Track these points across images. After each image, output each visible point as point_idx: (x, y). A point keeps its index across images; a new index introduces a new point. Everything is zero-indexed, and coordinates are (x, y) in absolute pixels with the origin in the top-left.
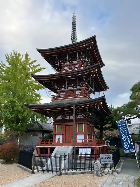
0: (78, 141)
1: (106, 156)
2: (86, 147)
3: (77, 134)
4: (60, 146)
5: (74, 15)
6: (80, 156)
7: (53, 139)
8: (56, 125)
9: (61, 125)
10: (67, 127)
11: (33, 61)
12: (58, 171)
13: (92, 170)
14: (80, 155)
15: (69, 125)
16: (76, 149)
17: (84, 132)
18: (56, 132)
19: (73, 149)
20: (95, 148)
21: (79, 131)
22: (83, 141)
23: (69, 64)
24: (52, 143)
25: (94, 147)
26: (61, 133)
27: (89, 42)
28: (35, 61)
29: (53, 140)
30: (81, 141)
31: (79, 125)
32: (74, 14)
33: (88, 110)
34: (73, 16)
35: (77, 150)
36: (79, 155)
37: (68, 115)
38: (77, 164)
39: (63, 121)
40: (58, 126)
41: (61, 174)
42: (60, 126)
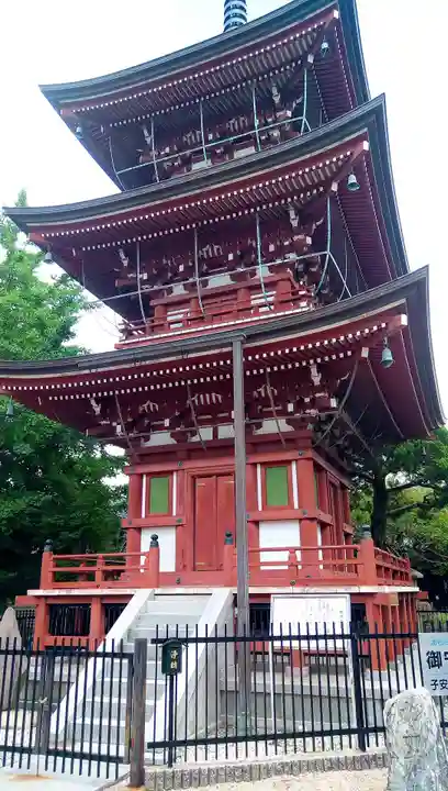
0: (264, 557)
3: (257, 523)
4: (158, 591)
6: (277, 644)
8: (141, 475)
9: (170, 473)
10: (200, 483)
12: (118, 760)
13: (363, 749)
14: (281, 638)
15: (210, 476)
16: (251, 605)
17: (296, 506)
18: (143, 516)
19: (235, 604)
20: (371, 595)
21: (272, 502)
22: (292, 557)
25: (364, 589)
26: (167, 520)
27: (318, 17)
30: (284, 556)
31: (269, 470)
33: (316, 378)
35: (260, 613)
36: (273, 638)
37: (203, 423)
38: (260, 700)
40: (156, 482)
42: (165, 481)
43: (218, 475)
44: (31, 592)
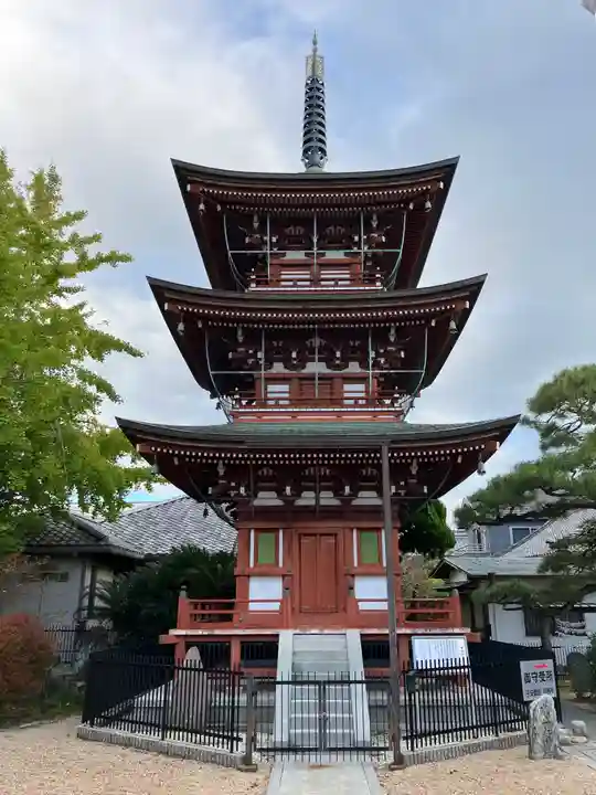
0: (362, 606)
1: (538, 671)
2: (438, 631)
3: (353, 576)
4: (298, 631)
5: (315, 51)
7: (235, 597)
8: (249, 530)
9: (277, 530)
10: (305, 541)
11: (68, 213)
13: (497, 735)
15: (315, 535)
17: (385, 564)
18: (252, 565)
23: (304, 257)
24: (235, 618)
26: (274, 570)
27: (428, 182)
28: (79, 216)
29: (233, 603)
31: (365, 535)
32: (315, 43)
34: (310, 53)
37: (309, 489)
39: (287, 516)
40: (263, 536)
41: (400, 762)
42: (272, 535)
43: (322, 535)
44: (173, 632)
